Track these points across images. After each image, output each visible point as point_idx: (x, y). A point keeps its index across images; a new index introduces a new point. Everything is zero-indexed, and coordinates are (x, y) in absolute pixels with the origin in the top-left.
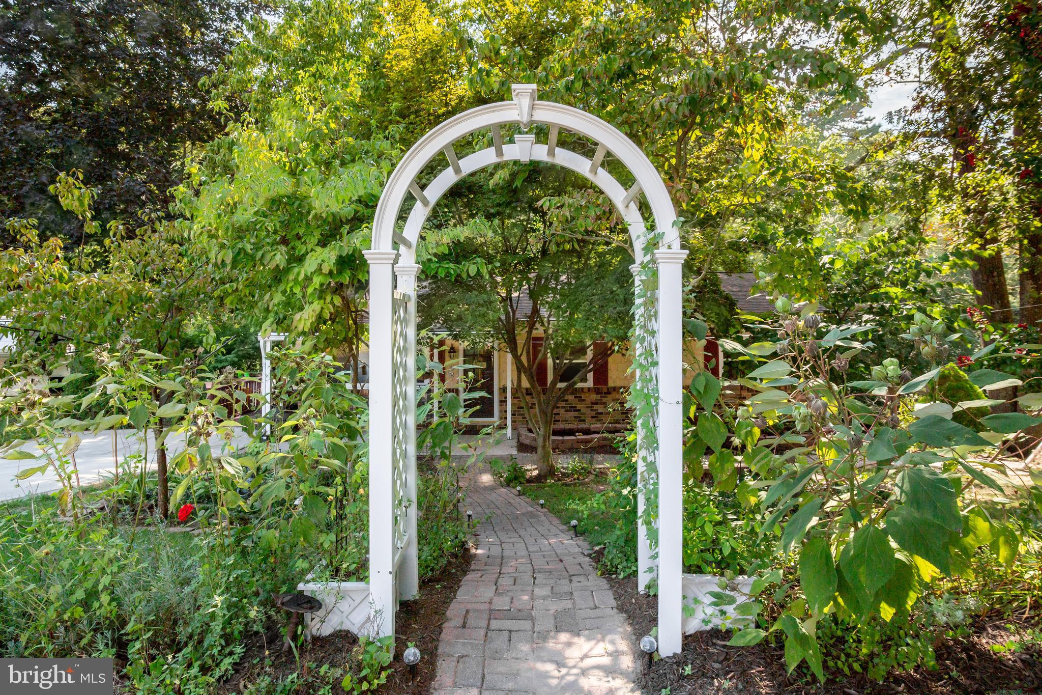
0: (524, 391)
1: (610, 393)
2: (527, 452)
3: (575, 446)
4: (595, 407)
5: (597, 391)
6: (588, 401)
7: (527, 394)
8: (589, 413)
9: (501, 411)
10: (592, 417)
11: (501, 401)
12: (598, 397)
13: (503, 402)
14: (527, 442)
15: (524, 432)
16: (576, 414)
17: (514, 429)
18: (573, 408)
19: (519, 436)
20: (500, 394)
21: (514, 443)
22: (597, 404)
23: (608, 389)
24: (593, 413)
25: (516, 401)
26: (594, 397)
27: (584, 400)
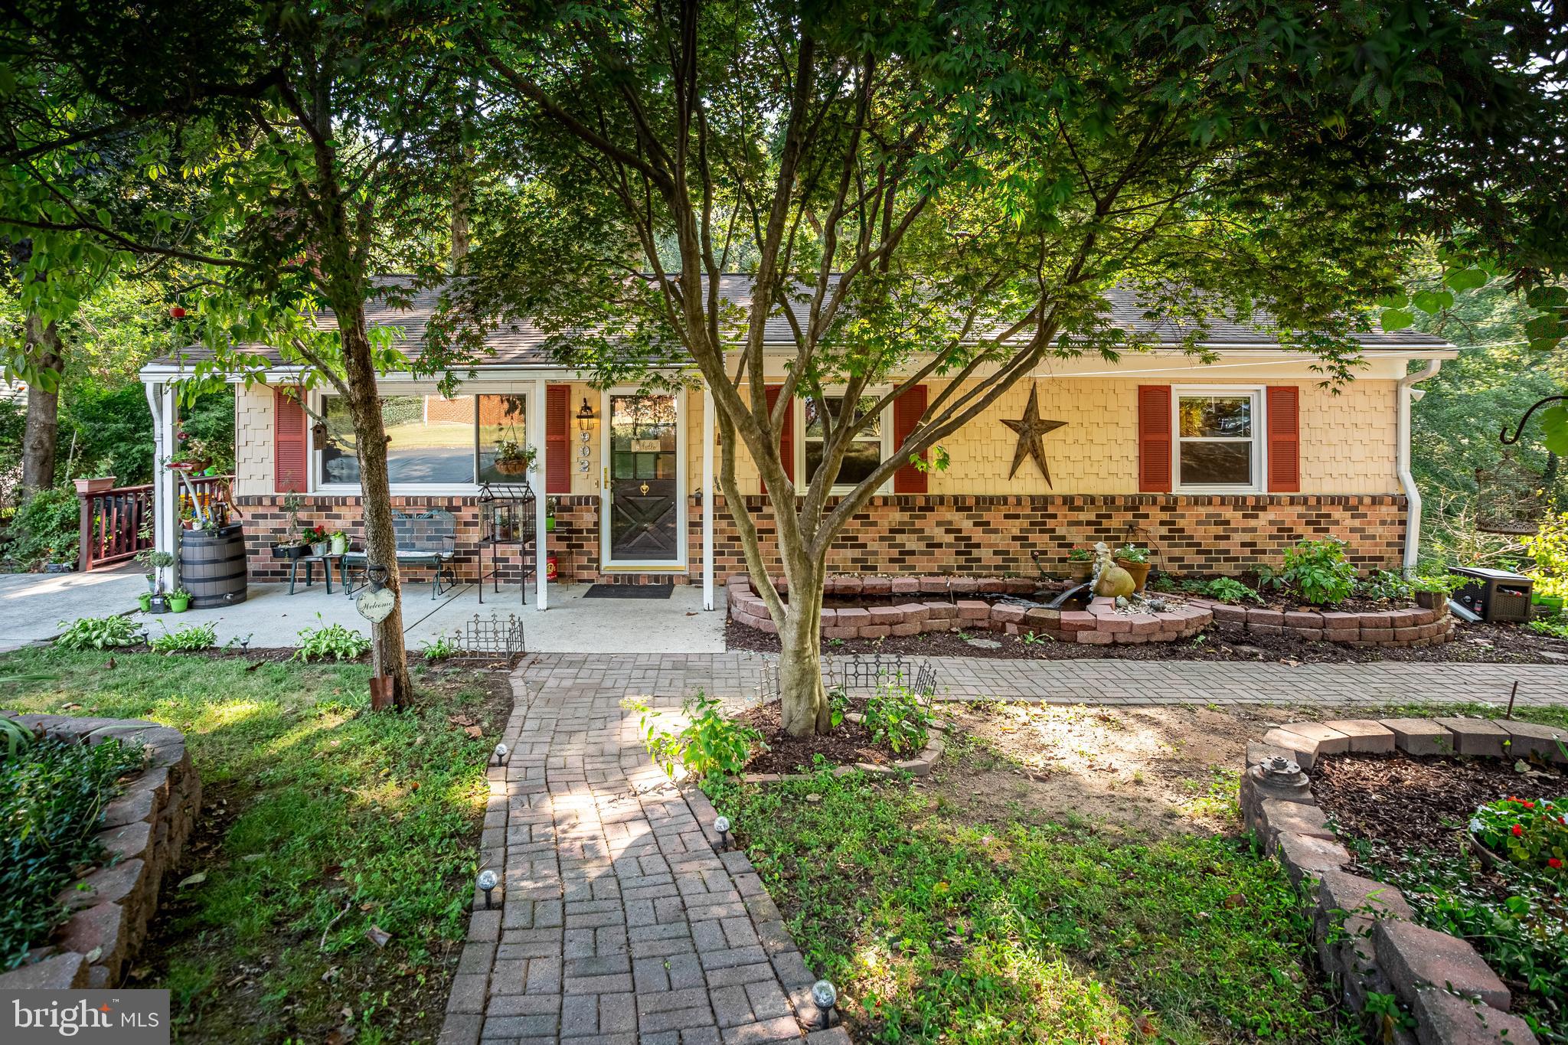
0: (744, 502)
1: (932, 509)
2: (749, 646)
3: (866, 632)
4: (900, 538)
5: (904, 505)
6: (884, 525)
7: (751, 509)
8: (884, 551)
9: (691, 546)
10: (892, 560)
11: (692, 524)
12: (905, 516)
13: (695, 526)
14: (749, 619)
15: (741, 595)
16: (857, 553)
17: (720, 584)
18: (852, 542)
19: (731, 602)
20: (690, 509)
21: (719, 619)
22: (902, 531)
23: (927, 499)
24: (895, 553)
25: (724, 524)
26: (896, 516)
27: (874, 524)
